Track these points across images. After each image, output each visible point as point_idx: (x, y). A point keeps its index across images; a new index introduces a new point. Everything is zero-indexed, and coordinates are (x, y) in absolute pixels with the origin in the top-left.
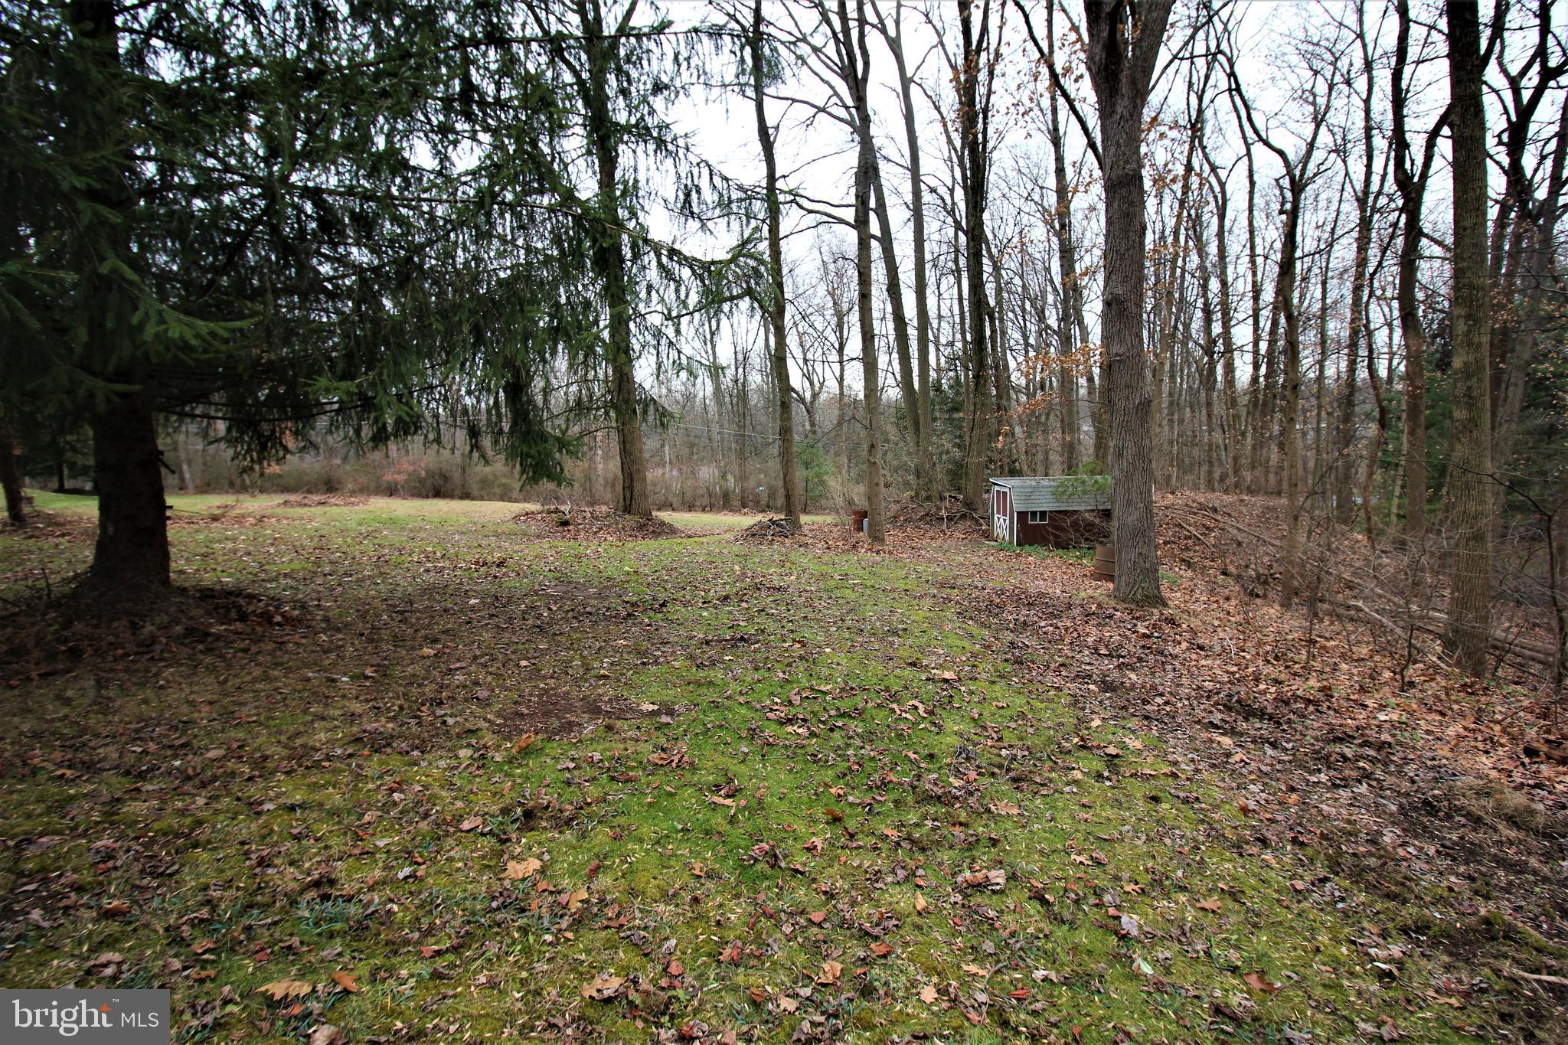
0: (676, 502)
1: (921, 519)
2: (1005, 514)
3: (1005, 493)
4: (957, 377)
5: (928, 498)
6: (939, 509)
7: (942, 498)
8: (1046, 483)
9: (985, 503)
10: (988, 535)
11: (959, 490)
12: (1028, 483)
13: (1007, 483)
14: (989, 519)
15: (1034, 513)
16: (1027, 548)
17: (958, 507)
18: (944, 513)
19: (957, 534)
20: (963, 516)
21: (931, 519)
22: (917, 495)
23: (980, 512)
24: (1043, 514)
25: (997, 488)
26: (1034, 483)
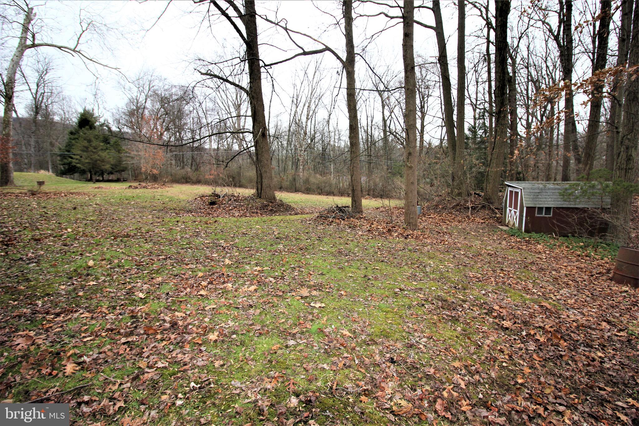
0: (336, 191)
1: (453, 208)
2: (516, 208)
3: (517, 193)
4: (484, 123)
5: (459, 194)
6: (467, 201)
7: (469, 195)
8: (551, 186)
9: (500, 199)
10: (501, 221)
11: (482, 189)
12: (537, 186)
13: (518, 186)
14: (503, 210)
15: (540, 209)
16: (534, 234)
17: (480, 201)
18: (469, 205)
19: (477, 219)
20: (483, 207)
21: (460, 208)
22: (452, 192)
23: (496, 205)
24: (548, 209)
25: (510, 189)
26: (541, 186)
